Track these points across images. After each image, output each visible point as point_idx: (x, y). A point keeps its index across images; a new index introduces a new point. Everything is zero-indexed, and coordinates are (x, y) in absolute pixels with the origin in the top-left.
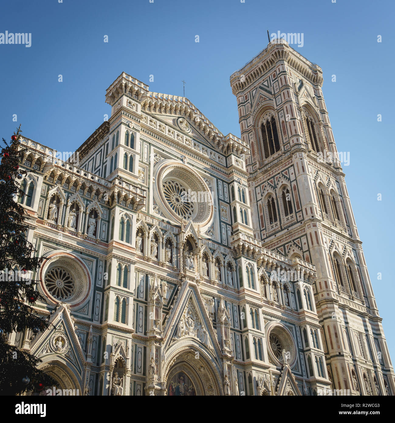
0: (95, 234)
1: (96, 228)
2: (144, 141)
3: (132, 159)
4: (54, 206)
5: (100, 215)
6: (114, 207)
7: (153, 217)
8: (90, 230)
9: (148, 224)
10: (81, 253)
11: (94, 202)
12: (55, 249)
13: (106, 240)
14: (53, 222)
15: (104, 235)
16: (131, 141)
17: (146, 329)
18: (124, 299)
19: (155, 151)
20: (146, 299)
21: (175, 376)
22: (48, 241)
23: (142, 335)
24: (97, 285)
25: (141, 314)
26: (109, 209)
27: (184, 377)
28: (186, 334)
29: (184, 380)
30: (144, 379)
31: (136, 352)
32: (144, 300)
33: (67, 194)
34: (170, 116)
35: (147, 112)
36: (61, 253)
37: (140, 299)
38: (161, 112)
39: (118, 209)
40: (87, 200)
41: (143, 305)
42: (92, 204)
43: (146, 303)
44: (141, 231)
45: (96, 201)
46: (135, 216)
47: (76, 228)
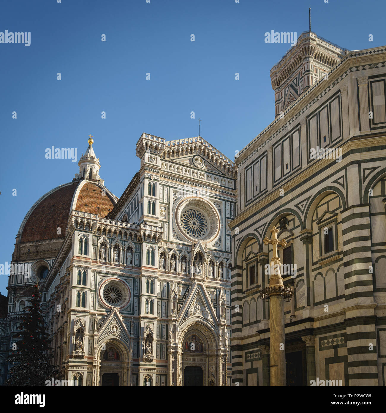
0: (131, 263)
1: (132, 258)
2: (165, 185)
3: (154, 204)
4: (103, 250)
5: (134, 250)
6: (142, 243)
7: (172, 243)
8: (128, 261)
9: (168, 249)
10: (123, 276)
11: (129, 242)
12: (107, 277)
13: (139, 265)
14: (103, 261)
15: (137, 262)
16: (153, 191)
17: (167, 315)
18: (151, 300)
19: (174, 191)
20: (168, 297)
21: (190, 337)
22: (101, 273)
23: (165, 318)
24: (135, 294)
25: (164, 306)
26: (140, 244)
27: (196, 337)
28: (194, 314)
29: (195, 339)
30: (167, 342)
31: (161, 328)
32: (166, 298)
33: (110, 240)
34: (187, 157)
35: (167, 159)
36: (110, 279)
37: (163, 298)
38: (178, 156)
39: (144, 245)
40: (125, 241)
41: (166, 301)
42: (128, 243)
43: (168, 300)
44: (163, 255)
45: (130, 241)
46: (157, 247)
47: (119, 262)
